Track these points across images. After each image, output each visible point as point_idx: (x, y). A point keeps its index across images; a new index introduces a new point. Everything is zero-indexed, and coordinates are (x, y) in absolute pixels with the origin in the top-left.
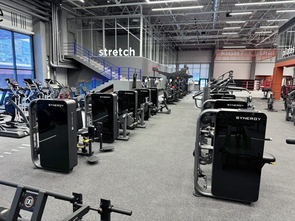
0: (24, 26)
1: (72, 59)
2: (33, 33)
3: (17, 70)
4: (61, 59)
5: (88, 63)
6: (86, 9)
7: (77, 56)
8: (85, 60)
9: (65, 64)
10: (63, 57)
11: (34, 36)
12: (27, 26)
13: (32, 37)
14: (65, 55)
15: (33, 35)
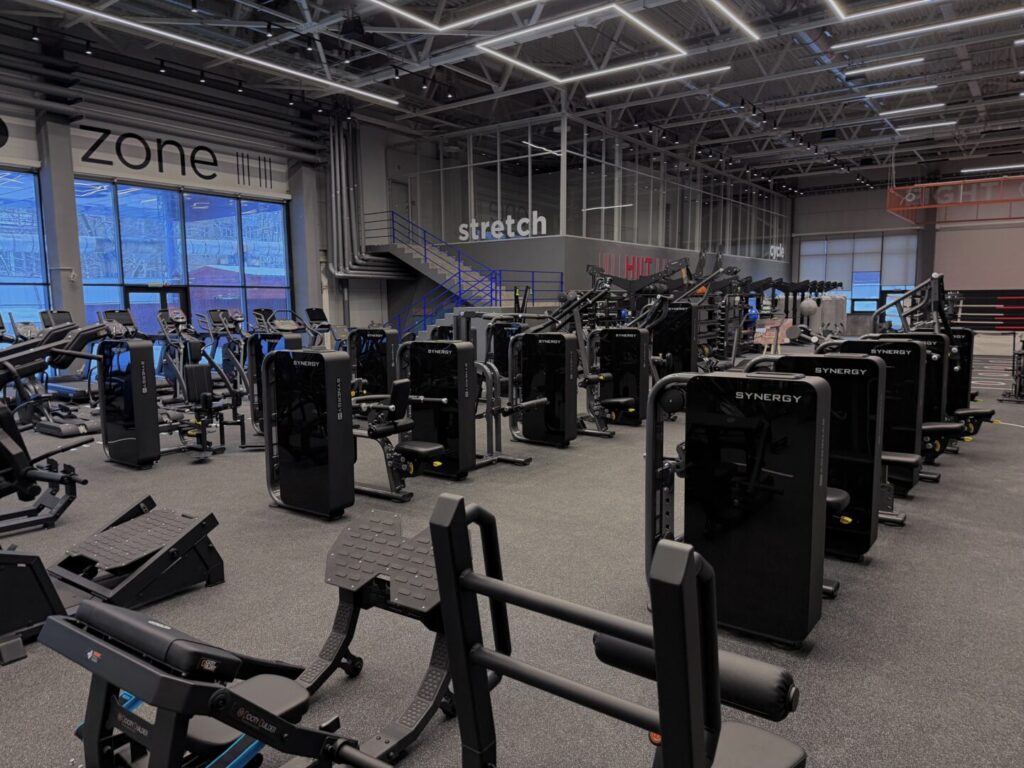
0: (269, 182)
1: (387, 255)
2: (289, 197)
4: (356, 257)
5: (423, 262)
6: (428, 115)
7: (399, 246)
8: (416, 256)
9: (369, 268)
10: (363, 250)
11: (291, 204)
12: (275, 180)
13: (287, 204)
14: (368, 244)
15: (288, 201)
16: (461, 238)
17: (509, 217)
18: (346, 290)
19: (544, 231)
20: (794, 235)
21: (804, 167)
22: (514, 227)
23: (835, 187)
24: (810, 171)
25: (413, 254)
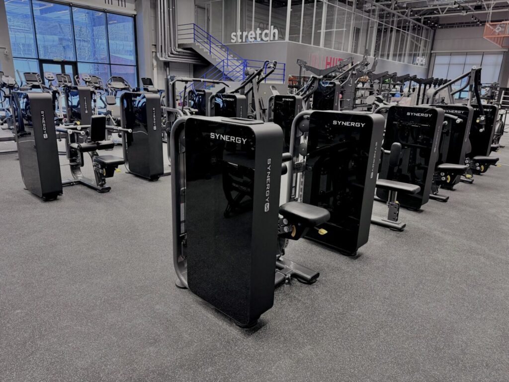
0: (123, 3)
1: (191, 49)
2: (135, 13)
3: (111, 65)
4: (173, 50)
5: (209, 54)
7: (197, 44)
8: (205, 50)
9: (181, 57)
10: (177, 46)
11: (136, 17)
12: (128, 2)
13: (134, 17)
14: (179, 43)
15: (135, 15)
16: (232, 41)
17: (258, 29)
18: (168, 69)
19: (276, 38)
20: (432, 52)
21: (443, 10)
22: (261, 34)
23: (460, 23)
24: (445, 13)
25: (203, 49)
